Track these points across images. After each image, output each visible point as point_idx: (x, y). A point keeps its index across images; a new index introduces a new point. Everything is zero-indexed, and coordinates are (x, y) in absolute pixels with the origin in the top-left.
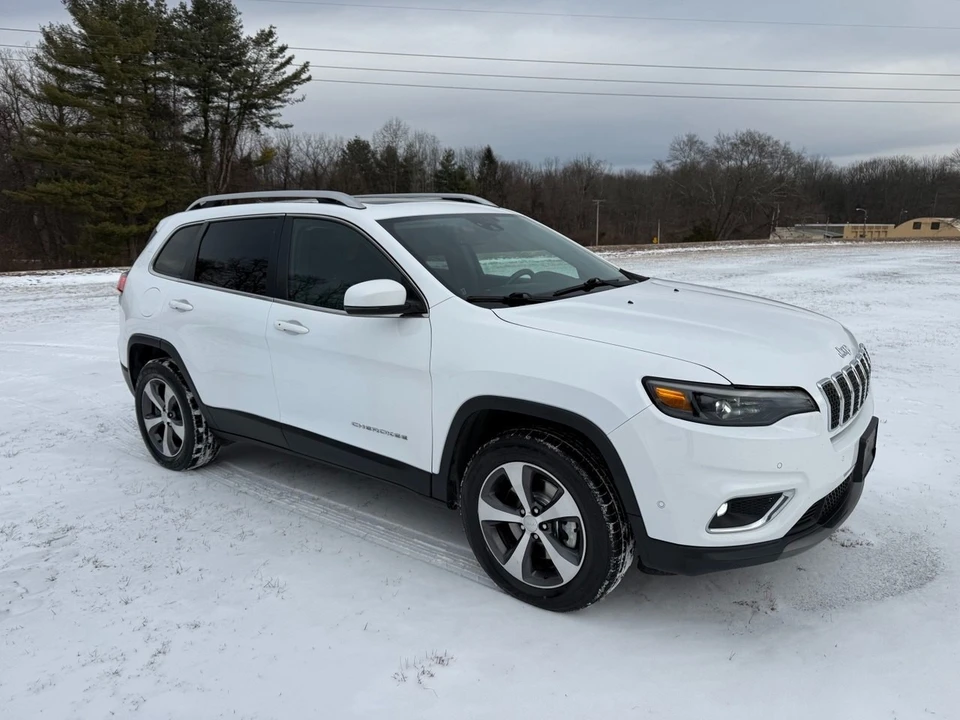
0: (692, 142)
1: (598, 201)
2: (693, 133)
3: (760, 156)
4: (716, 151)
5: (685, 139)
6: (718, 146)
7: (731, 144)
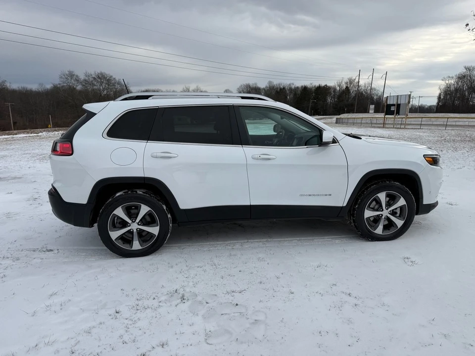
0: (71, 75)
1: (9, 104)
2: (71, 70)
3: (109, 85)
4: (86, 80)
5: (67, 73)
6: (87, 78)
7: (93, 77)
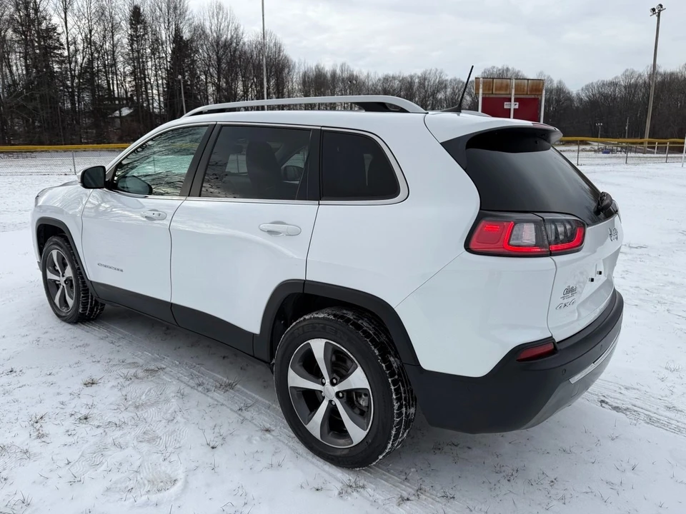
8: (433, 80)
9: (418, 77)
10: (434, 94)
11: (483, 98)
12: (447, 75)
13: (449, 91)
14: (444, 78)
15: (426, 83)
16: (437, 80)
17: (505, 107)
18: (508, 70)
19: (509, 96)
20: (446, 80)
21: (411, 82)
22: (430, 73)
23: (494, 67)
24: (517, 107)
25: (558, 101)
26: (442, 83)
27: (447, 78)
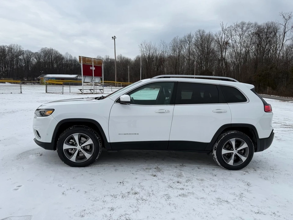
8: (16, 49)
9: (8, 47)
10: (17, 56)
11: (83, 64)
12: (23, 48)
13: (25, 56)
14: (22, 49)
15: (12, 51)
16: (18, 50)
17: (91, 69)
18: (52, 50)
19: (91, 65)
20: (23, 51)
21: (4, 49)
22: (14, 46)
23: (46, 48)
24: (94, 69)
25: (75, 65)
26: (21, 52)
27: (23, 49)
